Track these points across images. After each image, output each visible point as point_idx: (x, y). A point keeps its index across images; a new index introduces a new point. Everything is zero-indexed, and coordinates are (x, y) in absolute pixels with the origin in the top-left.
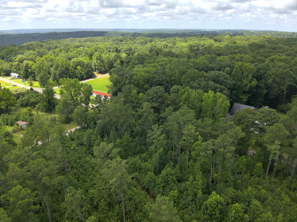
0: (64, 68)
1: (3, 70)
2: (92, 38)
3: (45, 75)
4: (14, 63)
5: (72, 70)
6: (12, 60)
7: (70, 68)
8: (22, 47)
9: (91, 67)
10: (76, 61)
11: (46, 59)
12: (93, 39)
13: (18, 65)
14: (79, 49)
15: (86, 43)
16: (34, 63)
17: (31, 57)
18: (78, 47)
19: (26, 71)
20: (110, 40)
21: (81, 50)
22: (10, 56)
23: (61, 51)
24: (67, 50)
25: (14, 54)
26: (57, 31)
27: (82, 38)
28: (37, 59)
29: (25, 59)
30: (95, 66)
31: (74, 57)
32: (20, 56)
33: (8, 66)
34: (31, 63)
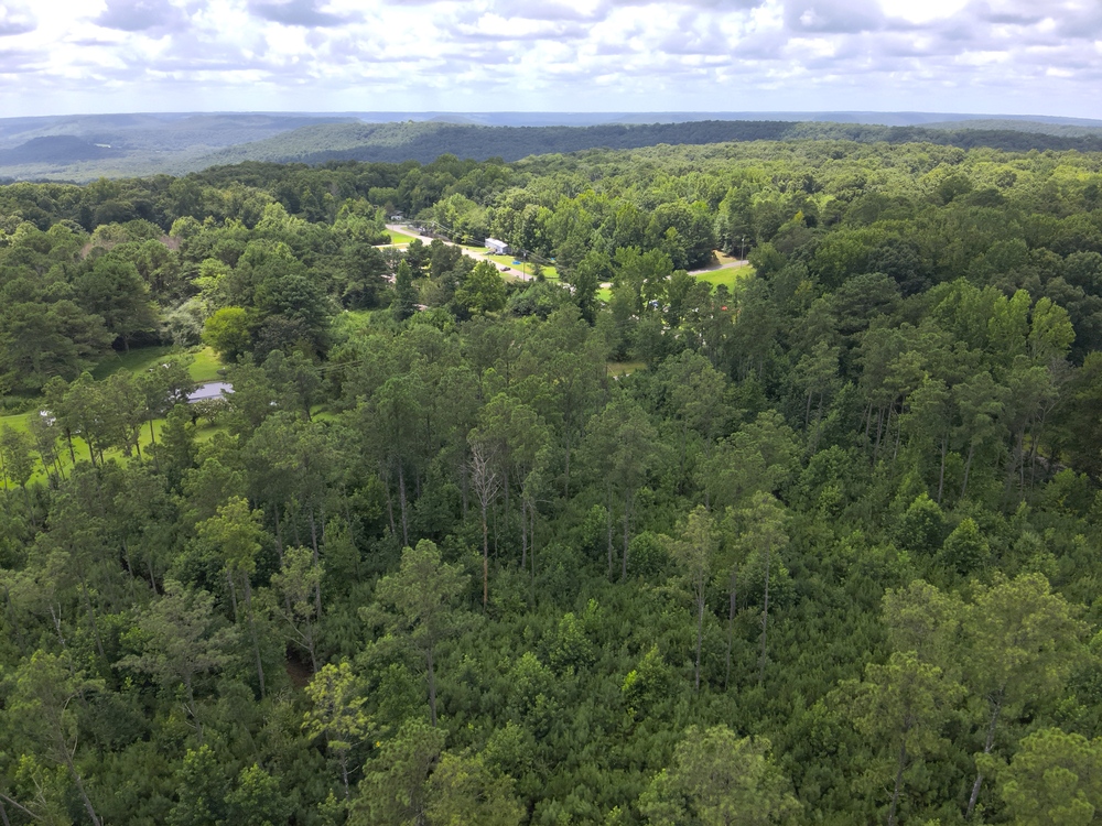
0: (630, 231)
1: (468, 227)
2: (735, 146)
3: (578, 246)
4: (501, 211)
5: (650, 239)
6: (494, 202)
7: (647, 232)
8: (519, 167)
9: (708, 234)
10: (666, 211)
11: (585, 204)
12: (737, 150)
13: (510, 216)
14: (682, 178)
15: (709, 162)
16: (550, 212)
17: (544, 194)
18: (681, 172)
19: (529, 233)
20: (798, 152)
21: (689, 182)
22: (490, 192)
23: (628, 184)
24: (647, 180)
25: (500, 184)
26: (625, 123)
27: (701, 146)
28: (561, 203)
29: (529, 201)
30: (723, 231)
31: (662, 202)
32: (515, 192)
33: (482, 217)
34: (543, 211)
